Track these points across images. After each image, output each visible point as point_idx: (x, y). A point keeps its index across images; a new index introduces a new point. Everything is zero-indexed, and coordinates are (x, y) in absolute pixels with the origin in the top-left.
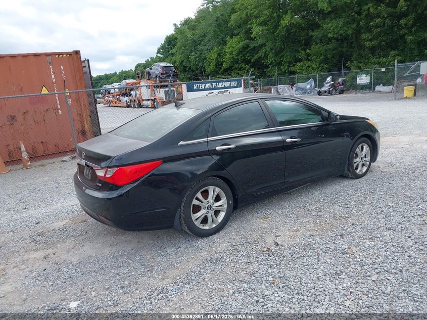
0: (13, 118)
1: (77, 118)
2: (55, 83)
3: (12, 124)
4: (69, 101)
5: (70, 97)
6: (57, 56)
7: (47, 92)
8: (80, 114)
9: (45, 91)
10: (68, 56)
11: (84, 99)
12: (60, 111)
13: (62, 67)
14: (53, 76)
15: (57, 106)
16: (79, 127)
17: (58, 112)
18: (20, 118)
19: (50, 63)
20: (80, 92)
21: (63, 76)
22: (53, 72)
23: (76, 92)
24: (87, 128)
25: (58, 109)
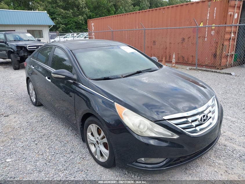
0: (184, 39)
1: (214, 45)
2: (208, 20)
3: (182, 43)
4: (213, 33)
5: (214, 30)
6: (214, 1)
8: (217, 43)
9: (201, 25)
11: (222, 32)
12: (206, 39)
13: (215, 9)
14: (208, 15)
15: (205, 35)
16: (214, 51)
18: (186, 40)
19: (209, 6)
20: (221, 26)
21: (215, 15)
22: (209, 12)
23: (219, 26)
24: (218, 53)
25: (205, 38)
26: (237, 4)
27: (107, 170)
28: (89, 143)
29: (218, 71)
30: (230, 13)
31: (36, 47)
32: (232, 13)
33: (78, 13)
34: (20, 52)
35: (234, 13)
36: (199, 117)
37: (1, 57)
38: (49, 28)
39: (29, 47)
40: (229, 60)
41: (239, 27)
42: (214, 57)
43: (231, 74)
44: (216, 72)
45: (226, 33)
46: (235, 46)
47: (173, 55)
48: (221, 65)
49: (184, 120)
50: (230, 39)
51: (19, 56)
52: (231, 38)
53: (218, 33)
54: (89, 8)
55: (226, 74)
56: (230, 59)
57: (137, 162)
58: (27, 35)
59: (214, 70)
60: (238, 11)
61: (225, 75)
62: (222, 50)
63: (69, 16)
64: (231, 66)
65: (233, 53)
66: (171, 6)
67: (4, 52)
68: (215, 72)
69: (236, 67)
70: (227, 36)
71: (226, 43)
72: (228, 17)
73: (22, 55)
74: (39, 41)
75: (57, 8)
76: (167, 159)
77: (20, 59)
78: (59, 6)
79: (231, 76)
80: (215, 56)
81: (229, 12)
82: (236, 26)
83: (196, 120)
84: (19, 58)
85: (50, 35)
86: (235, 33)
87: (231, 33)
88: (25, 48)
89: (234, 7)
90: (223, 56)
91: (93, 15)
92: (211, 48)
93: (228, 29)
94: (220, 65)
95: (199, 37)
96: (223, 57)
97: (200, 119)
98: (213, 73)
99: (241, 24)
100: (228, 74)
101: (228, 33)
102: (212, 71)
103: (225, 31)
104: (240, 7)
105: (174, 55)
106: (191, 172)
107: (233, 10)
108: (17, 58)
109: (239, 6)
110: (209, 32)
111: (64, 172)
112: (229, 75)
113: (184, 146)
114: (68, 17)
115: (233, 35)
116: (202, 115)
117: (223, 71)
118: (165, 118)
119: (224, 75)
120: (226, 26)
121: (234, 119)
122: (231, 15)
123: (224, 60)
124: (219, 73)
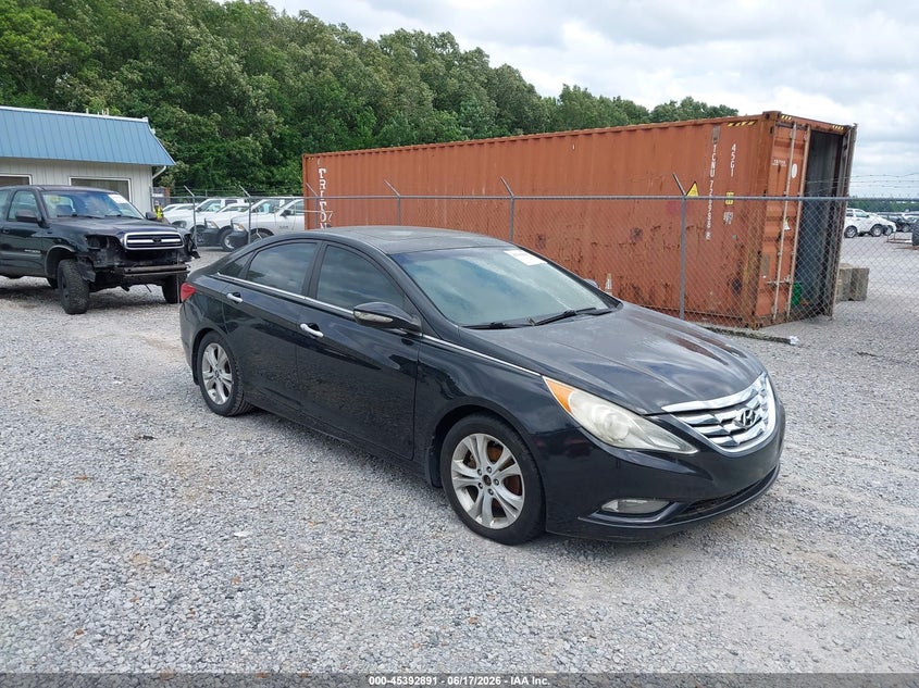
0: (638, 233)
1: (734, 254)
2: (713, 178)
3: (634, 244)
4: (728, 216)
5: (732, 208)
6: (731, 125)
7: (696, 195)
8: (742, 246)
9: (693, 193)
10: (751, 123)
11: (754, 214)
12: (708, 234)
13: (734, 148)
14: (713, 165)
15: (706, 223)
16: (734, 270)
17: (704, 234)
18: (646, 236)
19: (715, 139)
20: (753, 199)
21: (732, 166)
22: (716, 157)
23: (745, 200)
24: (746, 277)
25: (706, 230)
26: (794, 138)
27: (513, 550)
28: (455, 487)
29: (748, 331)
30: (776, 163)
31: (151, 241)
32: (783, 164)
33: (241, 124)
34: (99, 253)
35: (788, 163)
36: (736, 414)
37: (3, 269)
38: (153, 174)
39: (130, 238)
40: (778, 303)
41: (805, 203)
42: (736, 289)
43: (787, 342)
44: (744, 335)
45: (768, 220)
46: (794, 257)
47: (606, 281)
48: (757, 314)
49: (707, 417)
50: (780, 237)
51: (94, 269)
52: (783, 234)
53: (743, 218)
54: (279, 110)
55: (772, 339)
56: (783, 298)
57: (601, 512)
58: (115, 200)
59: (735, 330)
60: (799, 157)
61: (771, 344)
62: (758, 268)
63: (206, 131)
64: (784, 319)
65: (790, 279)
66: (597, 130)
67: (36, 254)
68: (739, 334)
69: (797, 323)
70: (770, 230)
71: (768, 249)
72: (773, 175)
73: (105, 263)
74: (151, 219)
75: (163, 103)
76: (671, 504)
77: (97, 277)
78: (169, 98)
79: (788, 346)
80: (737, 285)
81: (775, 158)
82: (796, 201)
83: (729, 421)
84: (94, 274)
85: (156, 199)
86: (792, 220)
87: (781, 219)
88: (114, 241)
89: (789, 145)
90: (761, 286)
91: (292, 136)
92: (725, 261)
93: (772, 209)
94: (753, 313)
95: (688, 228)
96: (762, 291)
97: (739, 419)
98: (735, 338)
99: (810, 198)
100: (778, 340)
101: (774, 219)
102: (732, 333)
103: (764, 213)
104: (803, 147)
105: (609, 281)
106: (717, 549)
107: (782, 155)
108: (87, 275)
109: (801, 143)
110: (717, 216)
111: (406, 552)
112: (781, 345)
113: (712, 475)
114: (203, 135)
115: (786, 226)
116: (743, 410)
117: (763, 332)
118: (669, 409)
119: (766, 342)
120: (766, 200)
121: (807, 450)
122: (780, 167)
123: (762, 300)
124: (752, 336)
